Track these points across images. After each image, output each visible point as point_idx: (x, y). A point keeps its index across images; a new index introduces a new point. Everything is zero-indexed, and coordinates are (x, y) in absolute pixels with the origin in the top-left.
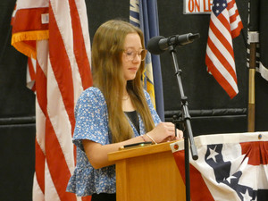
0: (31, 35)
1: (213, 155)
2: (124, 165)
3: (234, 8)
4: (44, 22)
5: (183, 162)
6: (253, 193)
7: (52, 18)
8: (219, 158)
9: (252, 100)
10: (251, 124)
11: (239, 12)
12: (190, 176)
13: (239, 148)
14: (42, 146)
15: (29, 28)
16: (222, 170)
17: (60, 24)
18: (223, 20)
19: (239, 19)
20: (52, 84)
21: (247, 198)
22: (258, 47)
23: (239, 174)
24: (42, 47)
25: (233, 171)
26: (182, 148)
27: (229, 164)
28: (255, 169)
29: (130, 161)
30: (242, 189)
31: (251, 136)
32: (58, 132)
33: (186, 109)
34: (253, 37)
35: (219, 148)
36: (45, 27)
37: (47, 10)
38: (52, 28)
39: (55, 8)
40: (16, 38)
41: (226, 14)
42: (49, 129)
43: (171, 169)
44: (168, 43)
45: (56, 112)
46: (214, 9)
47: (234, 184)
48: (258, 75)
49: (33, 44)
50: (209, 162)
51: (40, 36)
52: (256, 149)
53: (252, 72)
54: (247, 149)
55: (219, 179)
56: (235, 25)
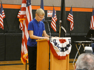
0: (22, 19)
1: (54, 41)
2: (39, 42)
3: (56, 16)
4: (25, 17)
6: (61, 48)
7: (26, 16)
9: (60, 32)
11: (57, 17)
12: (50, 45)
13: (59, 40)
14: (24, 38)
17: (27, 18)
18: (54, 18)
19: (56, 18)
21: (60, 49)
22: (61, 23)
23: (59, 45)
26: (49, 40)
27: (57, 43)
28: (61, 44)
29: (40, 42)
30: (59, 47)
31: (61, 38)
32: (26, 36)
33: (50, 33)
37: (25, 15)
38: (26, 18)
40: (20, 20)
43: (47, 43)
44: (47, 22)
45: (26, 33)
46: (53, 16)
47: (58, 46)
49: (23, 21)
50: (54, 42)
51: (24, 20)
52: (61, 41)
53: (60, 27)
54: (60, 40)
55: (55, 45)
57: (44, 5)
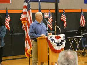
5: (47, 39)
6: (57, 43)
7: (27, 19)
8: (52, 38)
9: (55, 30)
10: (55, 34)
14: (26, 37)
15: (24, 20)
16: (53, 40)
17: (29, 20)
20: (28, 28)
21: (56, 44)
22: (56, 23)
23: (55, 41)
24: (26, 23)
25: (54, 40)
26: (47, 37)
28: (57, 40)
29: (39, 39)
31: (57, 35)
34: (55, 21)
35: (52, 37)
36: (26, 20)
38: (27, 20)
39: (28, 18)
40: (22, 22)
41: (51, 18)
42: (27, 35)
43: (45, 40)
46: (49, 18)
47: (54, 42)
48: (56, 27)
49: (25, 23)
51: (26, 22)
54: (56, 37)
56: (52, 20)
57: (41, 9)
